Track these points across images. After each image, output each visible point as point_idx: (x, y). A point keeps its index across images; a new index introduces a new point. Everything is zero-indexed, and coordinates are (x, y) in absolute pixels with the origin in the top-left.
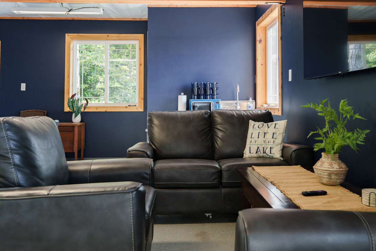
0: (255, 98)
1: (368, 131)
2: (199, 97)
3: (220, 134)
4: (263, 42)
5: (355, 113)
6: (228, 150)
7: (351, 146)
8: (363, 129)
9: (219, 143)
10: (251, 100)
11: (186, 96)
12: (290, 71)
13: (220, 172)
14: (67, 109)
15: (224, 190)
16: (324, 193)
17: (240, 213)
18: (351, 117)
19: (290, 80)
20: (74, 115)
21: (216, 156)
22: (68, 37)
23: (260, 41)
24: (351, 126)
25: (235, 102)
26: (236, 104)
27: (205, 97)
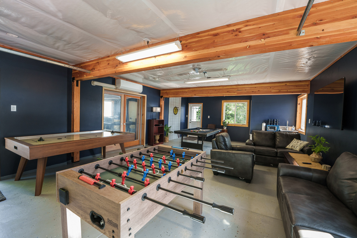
0: (295, 126)
1: (330, 148)
2: (271, 124)
3: (278, 140)
4: (300, 105)
5: (326, 141)
6: (280, 145)
7: (324, 151)
8: (328, 147)
9: (277, 143)
10: (293, 126)
11: (265, 124)
12: (310, 120)
13: (277, 153)
14: (222, 124)
15: (278, 158)
16: (311, 164)
17: (279, 164)
18: (325, 142)
19: (309, 123)
20: (224, 127)
21: (276, 147)
22: (223, 101)
23: (299, 104)
24: (325, 145)
25: (286, 127)
26: (287, 127)
27: (273, 124)
